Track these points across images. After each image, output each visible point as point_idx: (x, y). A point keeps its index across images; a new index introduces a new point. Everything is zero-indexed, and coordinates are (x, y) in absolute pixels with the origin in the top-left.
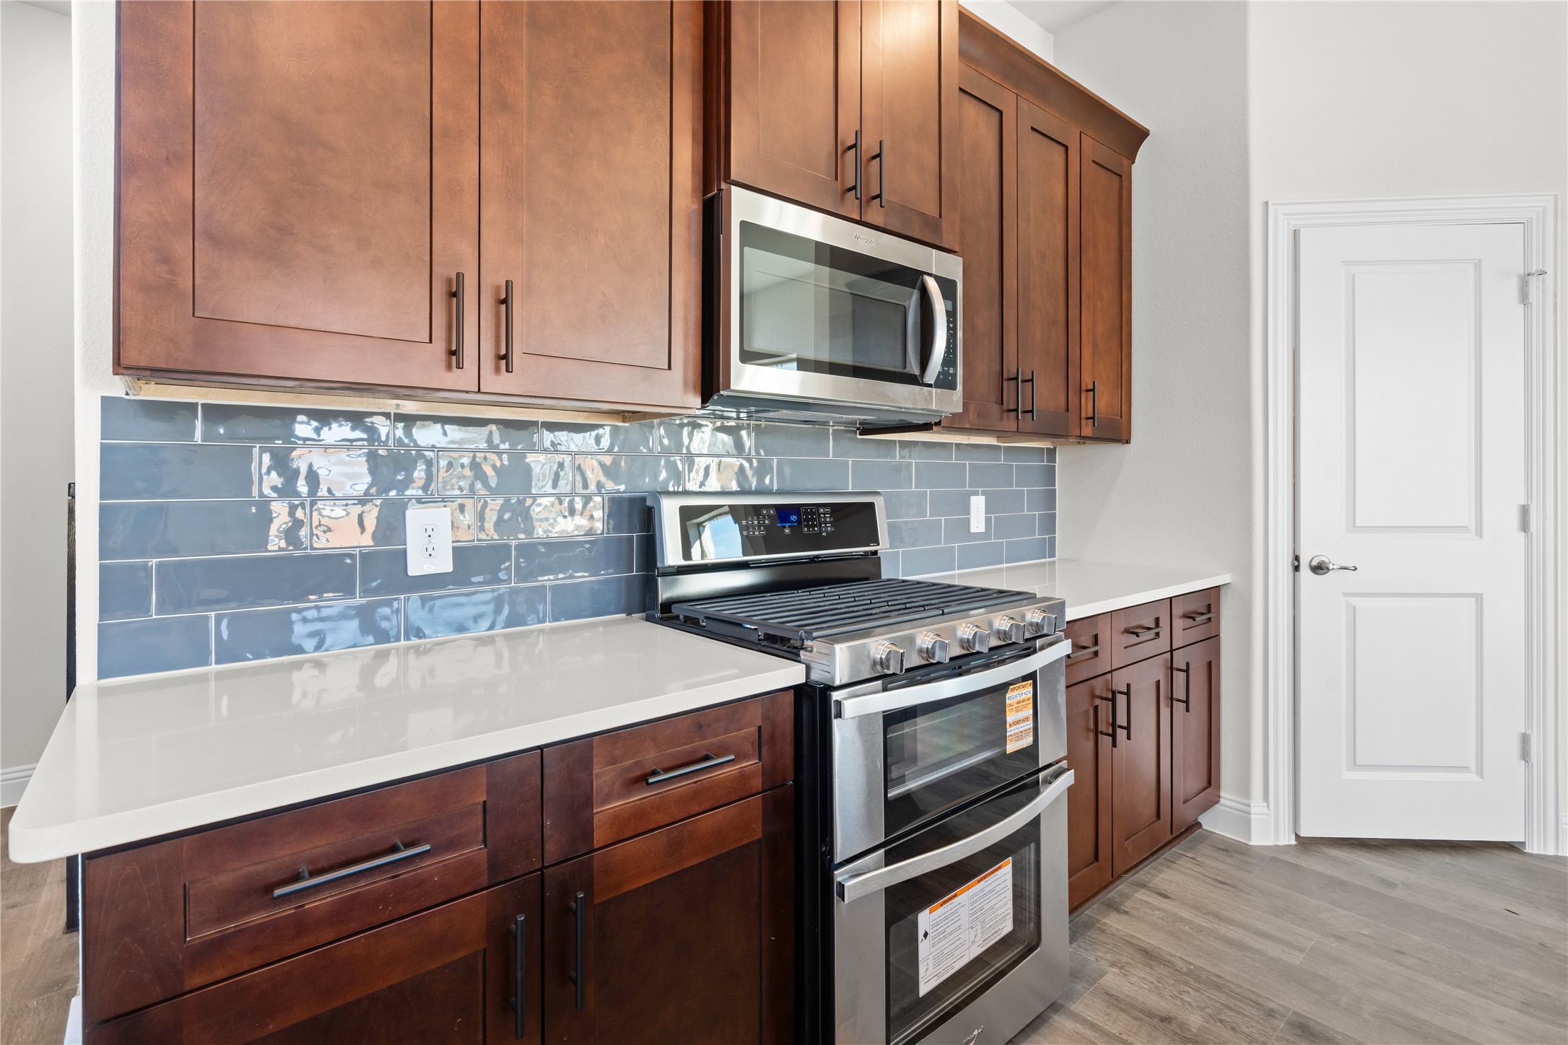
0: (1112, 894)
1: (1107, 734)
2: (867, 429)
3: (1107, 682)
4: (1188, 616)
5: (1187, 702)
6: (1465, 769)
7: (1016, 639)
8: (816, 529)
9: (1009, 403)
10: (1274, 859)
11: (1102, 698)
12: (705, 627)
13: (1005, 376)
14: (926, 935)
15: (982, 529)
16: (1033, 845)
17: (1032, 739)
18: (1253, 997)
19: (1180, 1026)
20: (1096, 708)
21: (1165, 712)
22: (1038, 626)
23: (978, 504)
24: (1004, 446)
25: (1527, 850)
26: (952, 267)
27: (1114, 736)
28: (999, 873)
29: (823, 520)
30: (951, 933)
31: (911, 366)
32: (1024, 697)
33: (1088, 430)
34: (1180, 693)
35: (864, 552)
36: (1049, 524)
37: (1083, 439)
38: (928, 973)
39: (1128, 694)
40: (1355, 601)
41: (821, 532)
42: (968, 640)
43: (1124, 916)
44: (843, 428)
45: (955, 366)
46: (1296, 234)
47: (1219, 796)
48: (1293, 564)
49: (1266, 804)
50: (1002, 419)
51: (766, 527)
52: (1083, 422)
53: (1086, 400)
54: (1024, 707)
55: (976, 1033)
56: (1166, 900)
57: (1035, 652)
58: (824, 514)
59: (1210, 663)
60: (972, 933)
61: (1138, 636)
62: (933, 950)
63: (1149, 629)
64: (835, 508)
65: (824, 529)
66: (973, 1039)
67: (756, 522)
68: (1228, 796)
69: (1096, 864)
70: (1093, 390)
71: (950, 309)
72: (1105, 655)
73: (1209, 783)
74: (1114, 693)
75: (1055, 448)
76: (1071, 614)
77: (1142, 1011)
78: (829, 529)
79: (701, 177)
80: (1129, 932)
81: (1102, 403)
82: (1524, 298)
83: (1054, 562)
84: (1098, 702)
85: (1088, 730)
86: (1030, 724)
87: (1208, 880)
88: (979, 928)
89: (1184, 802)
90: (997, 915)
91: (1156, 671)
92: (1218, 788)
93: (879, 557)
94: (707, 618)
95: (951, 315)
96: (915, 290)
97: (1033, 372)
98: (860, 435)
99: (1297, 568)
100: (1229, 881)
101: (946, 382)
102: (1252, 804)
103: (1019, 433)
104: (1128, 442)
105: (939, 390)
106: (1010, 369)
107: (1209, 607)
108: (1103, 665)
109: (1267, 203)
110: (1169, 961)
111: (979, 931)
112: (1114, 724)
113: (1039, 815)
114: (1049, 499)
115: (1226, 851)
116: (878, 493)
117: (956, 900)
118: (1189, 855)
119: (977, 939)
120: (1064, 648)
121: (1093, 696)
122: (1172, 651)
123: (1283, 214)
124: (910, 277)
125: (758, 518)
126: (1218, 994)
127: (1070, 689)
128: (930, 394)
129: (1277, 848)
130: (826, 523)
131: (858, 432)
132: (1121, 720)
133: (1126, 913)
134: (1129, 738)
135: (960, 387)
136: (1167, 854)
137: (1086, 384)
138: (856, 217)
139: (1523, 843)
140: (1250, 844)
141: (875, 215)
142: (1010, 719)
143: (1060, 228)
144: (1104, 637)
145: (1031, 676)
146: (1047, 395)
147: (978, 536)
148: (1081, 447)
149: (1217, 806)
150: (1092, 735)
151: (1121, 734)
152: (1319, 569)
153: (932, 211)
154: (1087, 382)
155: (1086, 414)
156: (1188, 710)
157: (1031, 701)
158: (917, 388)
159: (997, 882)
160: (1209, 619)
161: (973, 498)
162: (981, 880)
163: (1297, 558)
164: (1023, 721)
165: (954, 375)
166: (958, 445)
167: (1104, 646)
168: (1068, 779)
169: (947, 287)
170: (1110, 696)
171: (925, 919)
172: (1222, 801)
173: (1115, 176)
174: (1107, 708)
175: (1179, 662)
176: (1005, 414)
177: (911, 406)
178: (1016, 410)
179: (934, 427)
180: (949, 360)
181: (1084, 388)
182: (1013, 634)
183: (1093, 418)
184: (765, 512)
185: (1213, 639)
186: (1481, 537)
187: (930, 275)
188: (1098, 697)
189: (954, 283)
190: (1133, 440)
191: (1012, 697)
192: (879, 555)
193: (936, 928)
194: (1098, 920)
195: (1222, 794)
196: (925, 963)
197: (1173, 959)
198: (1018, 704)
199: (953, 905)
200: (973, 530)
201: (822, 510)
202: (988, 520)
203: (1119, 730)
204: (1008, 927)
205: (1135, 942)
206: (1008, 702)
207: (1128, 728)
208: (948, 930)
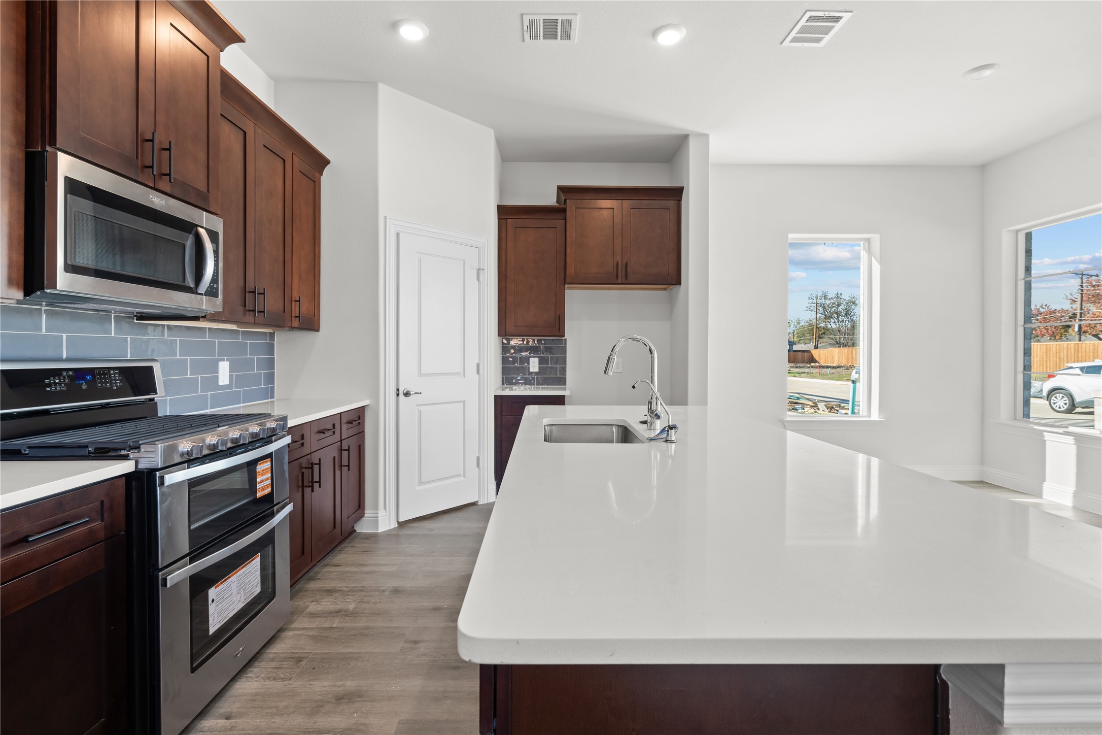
0: (311, 574)
1: (309, 487)
2: (141, 317)
3: (308, 460)
4: (350, 422)
5: (348, 466)
6: (459, 475)
7: (263, 435)
8: (108, 385)
9: (249, 306)
10: (388, 535)
11: (306, 468)
12: (28, 454)
13: (247, 290)
14: (213, 601)
15: (227, 382)
16: (270, 546)
17: (270, 489)
18: (376, 588)
19: (345, 612)
20: (303, 474)
21: (338, 473)
22: (274, 429)
23: (224, 368)
24: (241, 331)
25: (479, 504)
26: (218, 224)
27: (312, 487)
28: (254, 562)
29: (113, 378)
30: (227, 598)
31: (189, 282)
32: (266, 467)
33: (296, 323)
34: (345, 462)
35: (145, 399)
36: (270, 378)
37: (292, 328)
38: (214, 621)
39: (319, 464)
40: (421, 408)
41: (112, 387)
42: (236, 438)
43: (318, 581)
44: (124, 315)
45: (217, 283)
46: (398, 234)
47: (364, 513)
48: (396, 392)
49: (385, 511)
50: (245, 315)
51: (66, 384)
52: (293, 319)
53: (295, 306)
54: (266, 472)
55: (241, 649)
56: (339, 567)
57: (272, 442)
58: (114, 374)
59: (360, 446)
60: (239, 596)
61: (324, 433)
62: (217, 608)
63: (329, 430)
64: (122, 370)
65: (114, 385)
66: (239, 653)
67: (57, 381)
68: (368, 512)
69: (303, 556)
70: (299, 301)
71: (215, 249)
72: (307, 444)
73: (359, 507)
74: (312, 464)
75: (274, 332)
76: (291, 423)
77: (327, 613)
78: (118, 384)
79: (24, 136)
80: (321, 586)
81: (304, 308)
82: (478, 279)
83: (274, 401)
84: (304, 470)
85: (298, 487)
86: (269, 482)
87: (358, 552)
88: (242, 593)
89: (348, 518)
90: (252, 585)
91: (333, 452)
92: (364, 509)
93: (156, 403)
94: (29, 448)
95: (216, 252)
96: (191, 235)
97: (264, 289)
98: (137, 320)
99: (398, 395)
100: (368, 550)
101: (212, 292)
102: (379, 512)
103: (255, 324)
104: (318, 331)
105: (208, 297)
106: (250, 286)
107: (359, 417)
108: (306, 450)
109: (386, 217)
110: (340, 590)
111: (243, 595)
112: (312, 482)
113: (274, 527)
114: (271, 363)
115: (367, 538)
116: (155, 360)
117: (229, 580)
118: (350, 545)
119: (241, 599)
120: (288, 440)
121: (301, 468)
122: (341, 441)
123: (393, 224)
124: (189, 227)
125: (59, 378)
126: (362, 593)
127: (290, 464)
128: (202, 300)
129: (390, 530)
130: (116, 380)
131: (135, 318)
132: (316, 478)
133: (318, 579)
134: (320, 487)
135: (220, 296)
136: (339, 548)
137: (295, 297)
138: (152, 185)
139: (477, 501)
140: (378, 532)
141: (164, 185)
142: (258, 480)
143: (280, 206)
144: (307, 436)
145: (269, 456)
146: (272, 302)
147: (224, 387)
148: (291, 333)
149: (364, 518)
150: (301, 489)
151: (316, 485)
152: (407, 394)
153: (202, 187)
154: (296, 296)
155: (295, 314)
156: (349, 470)
157: (270, 469)
158: (193, 296)
159: (252, 568)
160: (359, 423)
161: (221, 363)
162: (244, 567)
163: (398, 390)
164: (266, 480)
165: (217, 289)
166: (210, 329)
167: (307, 440)
168: (289, 508)
169: (213, 236)
170: (310, 466)
171: (212, 592)
172: (366, 515)
173: (312, 182)
174: (309, 473)
175: (345, 447)
176: (247, 313)
177: (189, 306)
178: (254, 311)
179: (201, 319)
180: (215, 280)
181: (294, 299)
182: (261, 433)
183: (299, 317)
184: (65, 373)
185: (361, 433)
186: (465, 377)
187: (202, 227)
188: (304, 468)
189: (217, 234)
190: (321, 330)
191: (260, 468)
192: (155, 401)
193: (218, 597)
194: (304, 587)
195: (366, 512)
196: (213, 616)
197: (342, 589)
198: (263, 470)
199: (228, 582)
200: (221, 383)
201: (112, 372)
202: (231, 377)
203: (315, 484)
204: (258, 590)
205: (323, 589)
206: (257, 470)
207: (319, 482)
208: (225, 597)
